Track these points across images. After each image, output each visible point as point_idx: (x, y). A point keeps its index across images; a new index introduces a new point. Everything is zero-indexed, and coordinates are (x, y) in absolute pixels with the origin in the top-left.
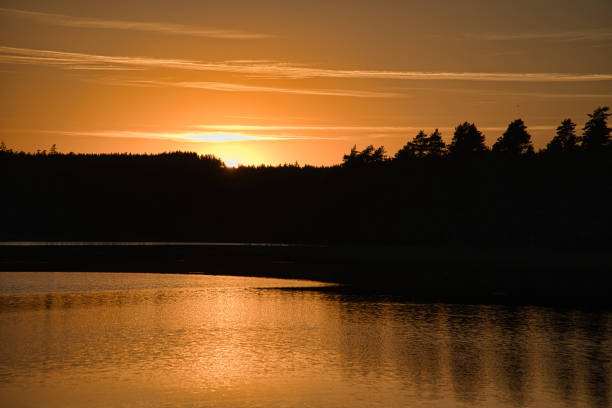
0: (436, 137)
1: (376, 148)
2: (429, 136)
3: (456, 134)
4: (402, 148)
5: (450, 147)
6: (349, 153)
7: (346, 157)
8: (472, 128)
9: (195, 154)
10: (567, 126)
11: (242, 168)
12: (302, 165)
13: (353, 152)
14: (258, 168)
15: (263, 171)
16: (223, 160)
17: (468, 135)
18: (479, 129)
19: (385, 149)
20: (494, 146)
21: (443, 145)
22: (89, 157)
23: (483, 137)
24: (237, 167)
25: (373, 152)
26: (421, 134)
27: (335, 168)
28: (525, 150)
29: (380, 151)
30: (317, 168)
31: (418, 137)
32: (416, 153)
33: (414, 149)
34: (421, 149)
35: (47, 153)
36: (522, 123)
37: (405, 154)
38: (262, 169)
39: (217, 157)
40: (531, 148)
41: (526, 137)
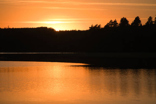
0: (115, 21)
1: (99, 25)
2: (113, 21)
3: (121, 20)
4: (106, 25)
5: (120, 24)
6: (91, 27)
7: (90, 28)
8: (125, 19)
9: (47, 27)
10: (150, 18)
11: (60, 31)
12: (77, 30)
13: (92, 26)
14: (65, 31)
15: (66, 32)
16: (54, 29)
17: (124, 21)
18: (127, 19)
19: (101, 25)
20: (131, 24)
21: (117, 24)
22: (18, 29)
23: (128, 21)
24: (59, 31)
25: (98, 26)
26: (111, 21)
27: (87, 31)
28: (140, 25)
29: (99, 26)
30: (82, 31)
31: (110, 21)
32: (110, 26)
33: (109, 25)
34: (111, 25)
35: (7, 28)
36: (139, 17)
37: (107, 26)
38: (66, 31)
39: (53, 28)
40: (141, 24)
41: (140, 21)
